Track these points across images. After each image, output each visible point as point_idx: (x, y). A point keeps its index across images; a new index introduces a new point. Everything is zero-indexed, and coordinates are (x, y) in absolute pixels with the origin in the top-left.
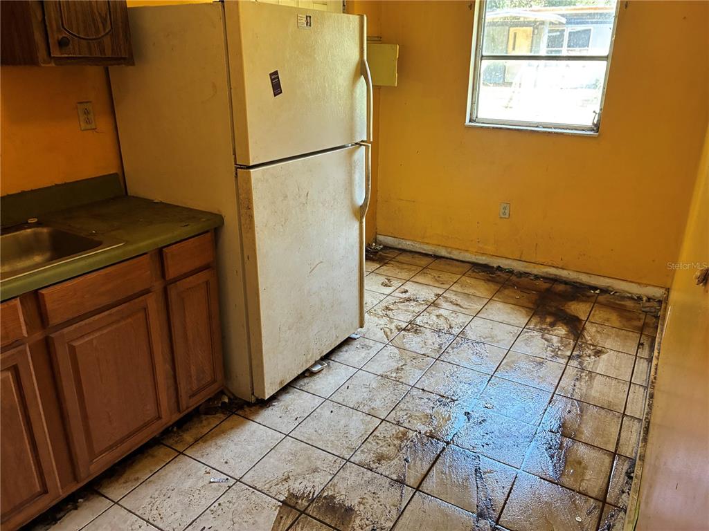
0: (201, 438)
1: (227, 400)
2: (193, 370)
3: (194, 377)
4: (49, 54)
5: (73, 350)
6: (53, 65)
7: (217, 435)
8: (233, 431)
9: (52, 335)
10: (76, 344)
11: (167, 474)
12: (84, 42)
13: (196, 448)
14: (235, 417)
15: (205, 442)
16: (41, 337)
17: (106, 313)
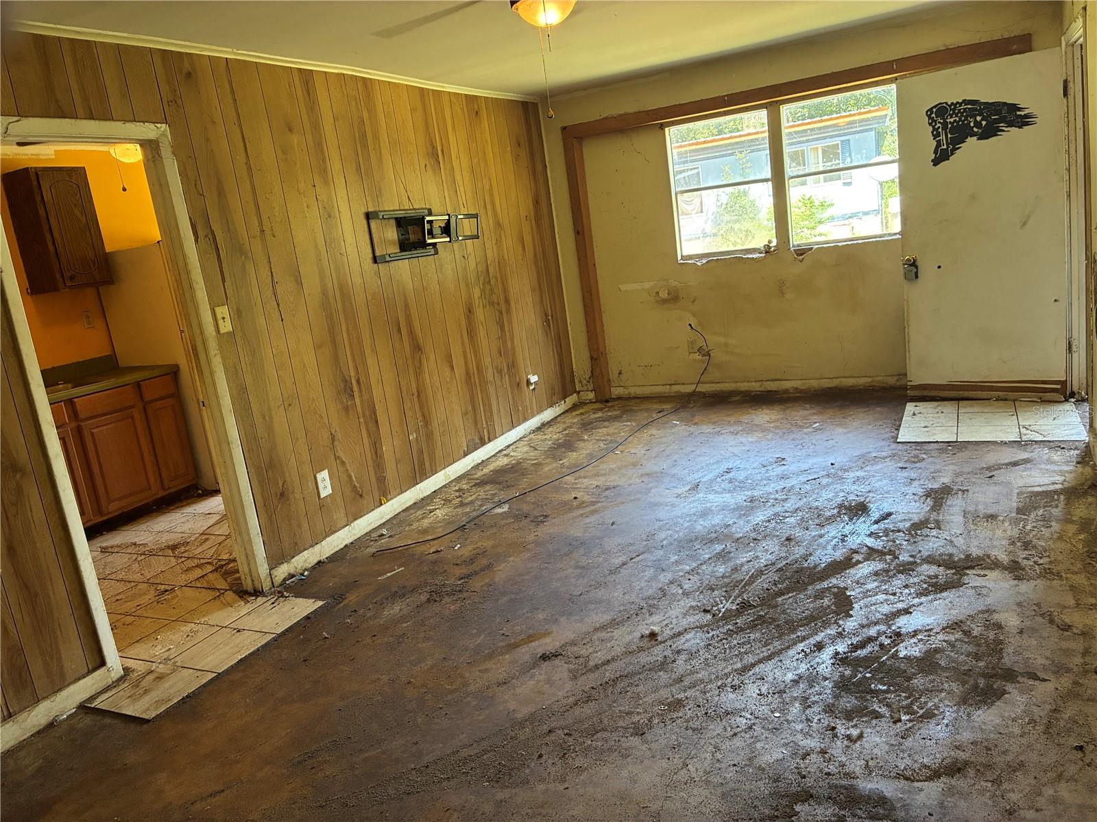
1: (200, 492)
3: (172, 468)
4: (65, 284)
6: (67, 290)
9: (81, 424)
10: (94, 431)
12: (83, 276)
16: (76, 425)
17: (109, 416)
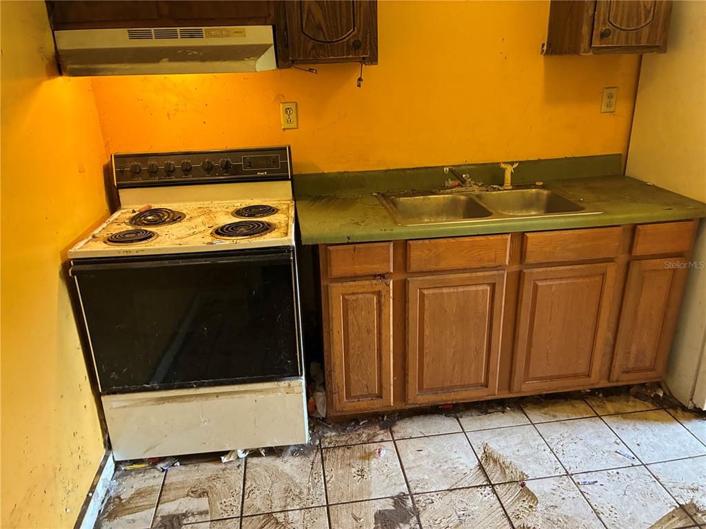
0: (622, 413)
2: (634, 348)
3: (632, 356)
4: (591, 44)
5: (536, 287)
6: (591, 54)
7: (639, 419)
8: (656, 423)
9: (525, 271)
10: (540, 284)
11: (580, 425)
12: (624, 33)
13: (613, 419)
14: (664, 413)
15: (624, 418)
16: (517, 270)
17: (570, 267)
